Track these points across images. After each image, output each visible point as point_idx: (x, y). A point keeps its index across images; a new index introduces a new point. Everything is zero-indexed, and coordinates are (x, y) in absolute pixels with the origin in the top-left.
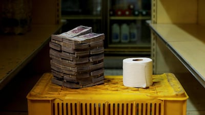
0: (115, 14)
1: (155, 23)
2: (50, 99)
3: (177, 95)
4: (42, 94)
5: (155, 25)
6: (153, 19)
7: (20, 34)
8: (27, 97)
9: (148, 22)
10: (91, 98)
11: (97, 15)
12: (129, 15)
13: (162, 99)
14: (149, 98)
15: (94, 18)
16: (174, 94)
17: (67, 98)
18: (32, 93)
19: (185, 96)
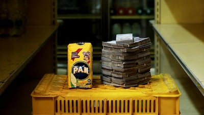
0: (116, 13)
1: (159, 23)
2: (53, 96)
3: (170, 92)
4: (45, 92)
5: (159, 25)
6: (157, 19)
7: (15, 36)
8: (32, 95)
9: (152, 22)
10: (91, 96)
11: (96, 14)
12: (133, 14)
13: (156, 96)
14: (144, 95)
15: (93, 17)
16: (168, 91)
17: (68, 95)
18: (36, 91)
19: (178, 93)
